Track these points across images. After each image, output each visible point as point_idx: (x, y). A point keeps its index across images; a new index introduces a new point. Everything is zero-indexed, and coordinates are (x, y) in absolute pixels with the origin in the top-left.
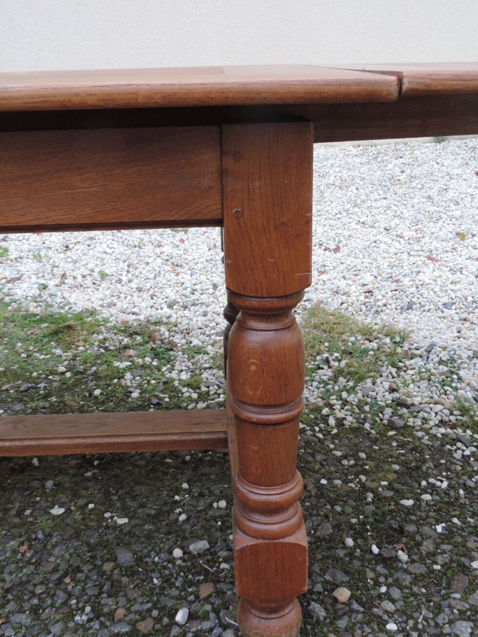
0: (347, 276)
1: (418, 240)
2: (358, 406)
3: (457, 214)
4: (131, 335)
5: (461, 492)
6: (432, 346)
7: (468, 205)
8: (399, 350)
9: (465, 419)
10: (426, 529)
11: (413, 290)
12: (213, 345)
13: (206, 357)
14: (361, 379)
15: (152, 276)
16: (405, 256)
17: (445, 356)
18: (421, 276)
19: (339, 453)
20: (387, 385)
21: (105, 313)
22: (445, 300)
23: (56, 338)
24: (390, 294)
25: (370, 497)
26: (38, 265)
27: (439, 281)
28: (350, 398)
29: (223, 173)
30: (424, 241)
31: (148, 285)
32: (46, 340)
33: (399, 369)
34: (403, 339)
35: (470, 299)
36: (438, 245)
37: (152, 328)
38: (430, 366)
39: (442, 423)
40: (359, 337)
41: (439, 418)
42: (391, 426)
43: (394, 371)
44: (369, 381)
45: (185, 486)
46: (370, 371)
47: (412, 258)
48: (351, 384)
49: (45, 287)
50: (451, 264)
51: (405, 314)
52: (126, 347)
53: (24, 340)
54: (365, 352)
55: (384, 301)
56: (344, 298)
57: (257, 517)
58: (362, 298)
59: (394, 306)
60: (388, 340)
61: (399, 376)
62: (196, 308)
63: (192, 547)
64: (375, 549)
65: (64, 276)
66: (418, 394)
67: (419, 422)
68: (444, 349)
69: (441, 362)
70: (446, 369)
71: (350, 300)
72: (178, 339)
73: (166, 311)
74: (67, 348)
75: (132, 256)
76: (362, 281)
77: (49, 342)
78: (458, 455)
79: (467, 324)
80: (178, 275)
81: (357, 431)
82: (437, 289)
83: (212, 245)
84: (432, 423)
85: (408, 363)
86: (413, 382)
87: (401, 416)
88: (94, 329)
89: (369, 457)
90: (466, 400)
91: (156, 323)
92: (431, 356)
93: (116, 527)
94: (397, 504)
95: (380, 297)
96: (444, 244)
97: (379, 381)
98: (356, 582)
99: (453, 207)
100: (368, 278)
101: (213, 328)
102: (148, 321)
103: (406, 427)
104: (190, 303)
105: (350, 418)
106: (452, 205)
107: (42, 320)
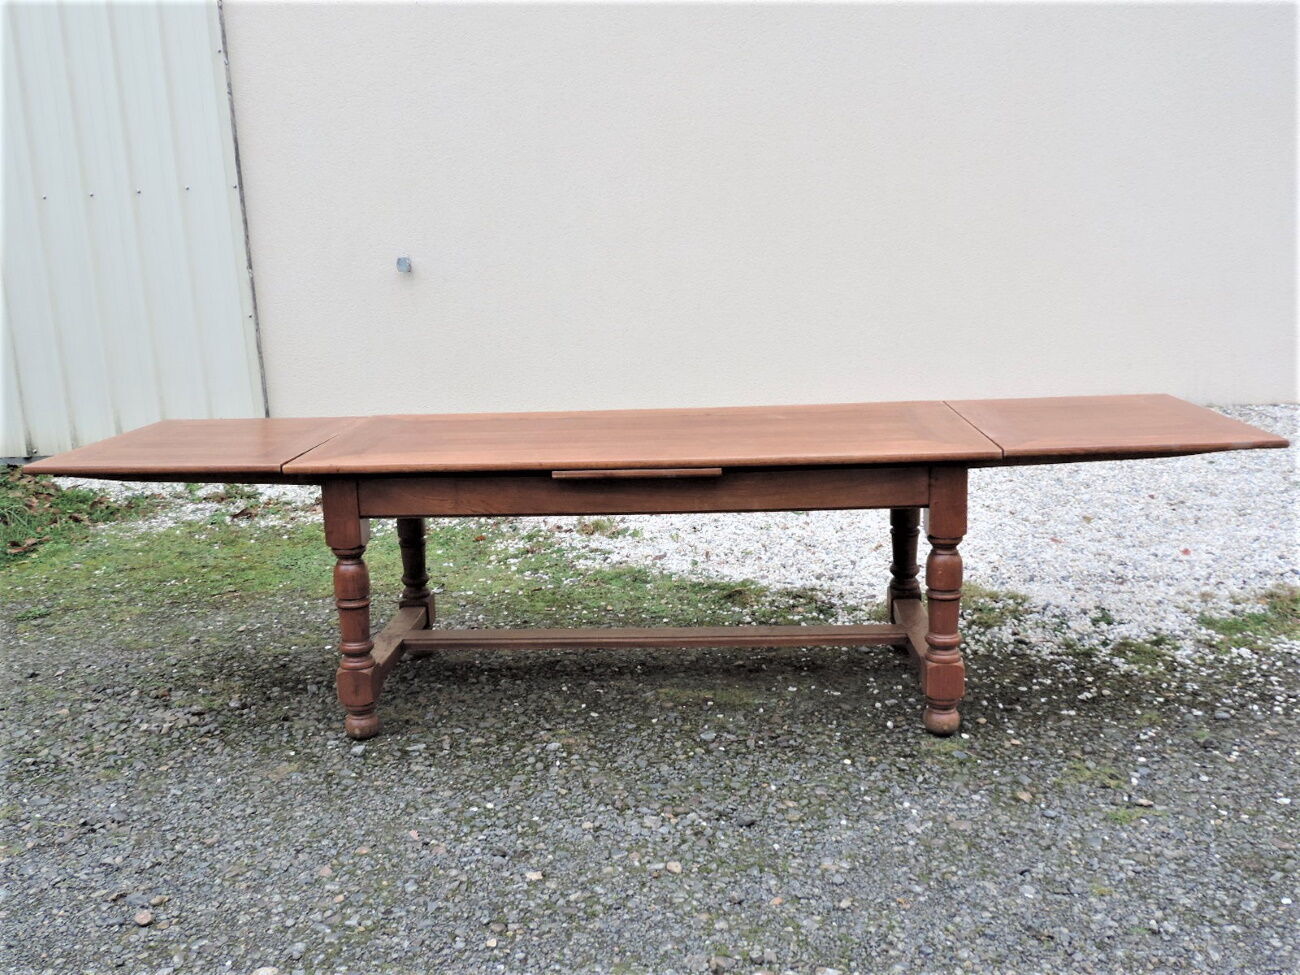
0: (974, 555)
1: (1043, 523)
2: (988, 643)
3: (1086, 497)
4: (794, 598)
5: (1060, 686)
6: (1048, 605)
7: (1099, 489)
8: (1020, 608)
9: (1070, 651)
10: (1035, 700)
11: (1035, 565)
12: (866, 605)
13: (862, 613)
14: (989, 626)
15: (791, 554)
16: (1030, 538)
17: (1057, 612)
18: (1043, 555)
19: (975, 667)
20: (1010, 631)
21: (764, 583)
22: (1064, 573)
23: (731, 600)
24: (1014, 569)
25: (997, 686)
26: (677, 545)
27: (1060, 559)
28: (983, 638)
29: (930, 485)
30: (1049, 524)
31: (790, 562)
32: (723, 601)
33: (1020, 621)
34: (1024, 601)
35: (1085, 573)
36: (1063, 528)
37: (810, 593)
38: (1045, 619)
39: (1052, 653)
40: (987, 599)
41: (1049, 650)
42: (1013, 653)
43: (1016, 622)
44: (996, 629)
45: (872, 679)
46: (996, 622)
47: (1036, 540)
48: (982, 630)
49: (695, 563)
50: (1073, 545)
51: (1027, 585)
52: (794, 606)
53: (705, 601)
54: (993, 609)
55: (1009, 575)
56: (973, 572)
57: (938, 652)
58: (989, 572)
59: (1017, 578)
60: (1011, 602)
61: (1019, 625)
62: (842, 580)
63: (887, 702)
64: (1001, 706)
65: (707, 553)
66: (1034, 637)
67: (1034, 652)
68: (1058, 607)
69: (1055, 616)
70: (1058, 620)
71: (978, 574)
72: (834, 600)
73: (815, 581)
74: (744, 605)
75: (762, 537)
76: (989, 560)
77: (726, 603)
78: (1061, 669)
79: (1081, 592)
80: (814, 553)
81: (989, 656)
82: (1056, 566)
83: (838, 528)
84: (1044, 653)
85: (1027, 617)
86: (1031, 628)
87: (1020, 649)
88: (761, 592)
89: (996, 669)
90: (1072, 640)
91: (813, 589)
92: (1046, 613)
93: (833, 696)
94: (1016, 689)
95: (1004, 571)
96: (1069, 527)
97: (1003, 628)
98: (991, 719)
99: (1083, 490)
100: (994, 557)
101: (861, 594)
102: (805, 589)
103: (1025, 655)
104: (836, 576)
105: (982, 649)
106: (1082, 488)
107: (710, 587)
